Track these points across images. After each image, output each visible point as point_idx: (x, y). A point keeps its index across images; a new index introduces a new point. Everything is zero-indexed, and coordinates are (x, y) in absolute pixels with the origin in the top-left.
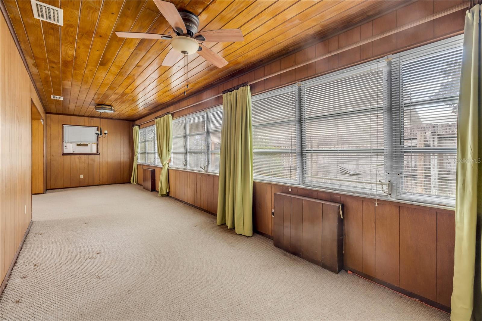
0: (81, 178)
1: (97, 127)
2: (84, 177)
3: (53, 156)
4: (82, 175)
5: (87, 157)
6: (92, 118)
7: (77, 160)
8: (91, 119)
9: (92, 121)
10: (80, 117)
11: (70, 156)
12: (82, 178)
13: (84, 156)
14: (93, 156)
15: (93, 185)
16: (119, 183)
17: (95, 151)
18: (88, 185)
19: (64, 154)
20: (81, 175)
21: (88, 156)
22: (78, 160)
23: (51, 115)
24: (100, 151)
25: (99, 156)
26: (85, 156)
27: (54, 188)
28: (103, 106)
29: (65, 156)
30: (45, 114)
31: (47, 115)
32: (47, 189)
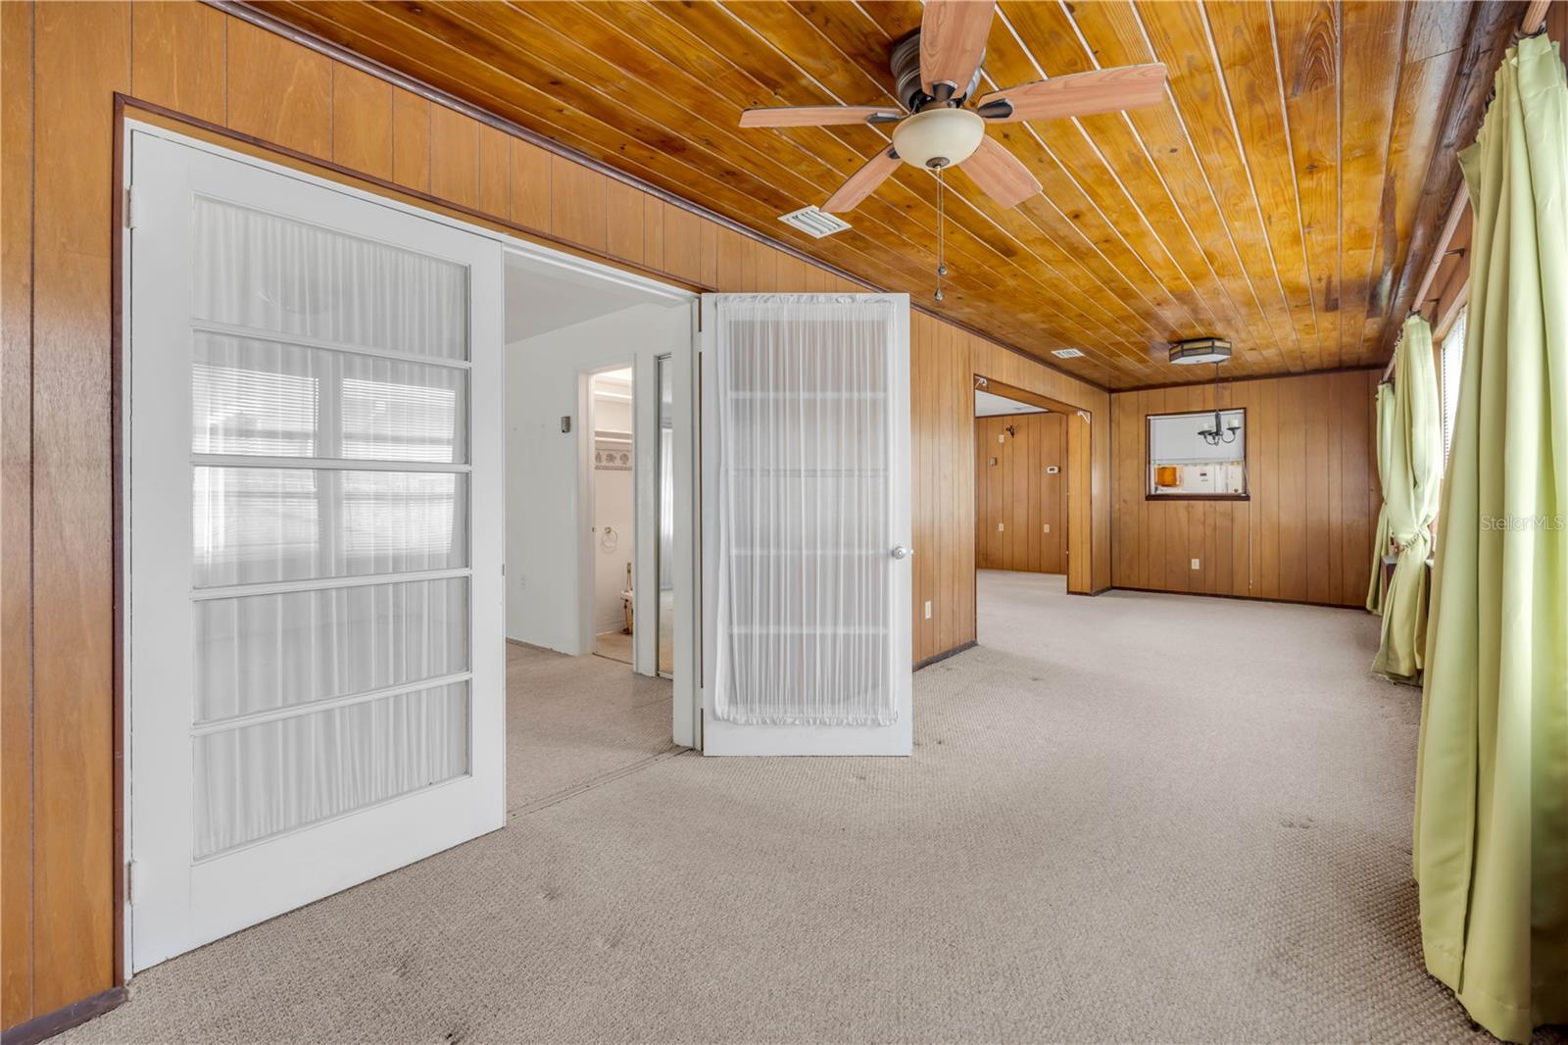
0: (1193, 567)
1: (1242, 411)
2: (1203, 564)
3: (1123, 500)
4: (1197, 560)
5: (1211, 506)
6: (1225, 384)
7: (1183, 515)
8: (1225, 388)
9: (1227, 393)
10: (1191, 388)
11: (1164, 501)
12: (1198, 567)
13: (1202, 502)
14: (1228, 503)
15: (1230, 594)
17: (1236, 485)
18: (1214, 593)
19: (1150, 498)
20: (1193, 560)
21: (1212, 502)
22: (1186, 515)
23: (1122, 394)
24: (1251, 491)
25: (1246, 502)
26: (1207, 502)
27: (1128, 586)
28: (1186, 346)
29: (1152, 502)
30: (1108, 395)
31: (1113, 395)
32: (1114, 585)
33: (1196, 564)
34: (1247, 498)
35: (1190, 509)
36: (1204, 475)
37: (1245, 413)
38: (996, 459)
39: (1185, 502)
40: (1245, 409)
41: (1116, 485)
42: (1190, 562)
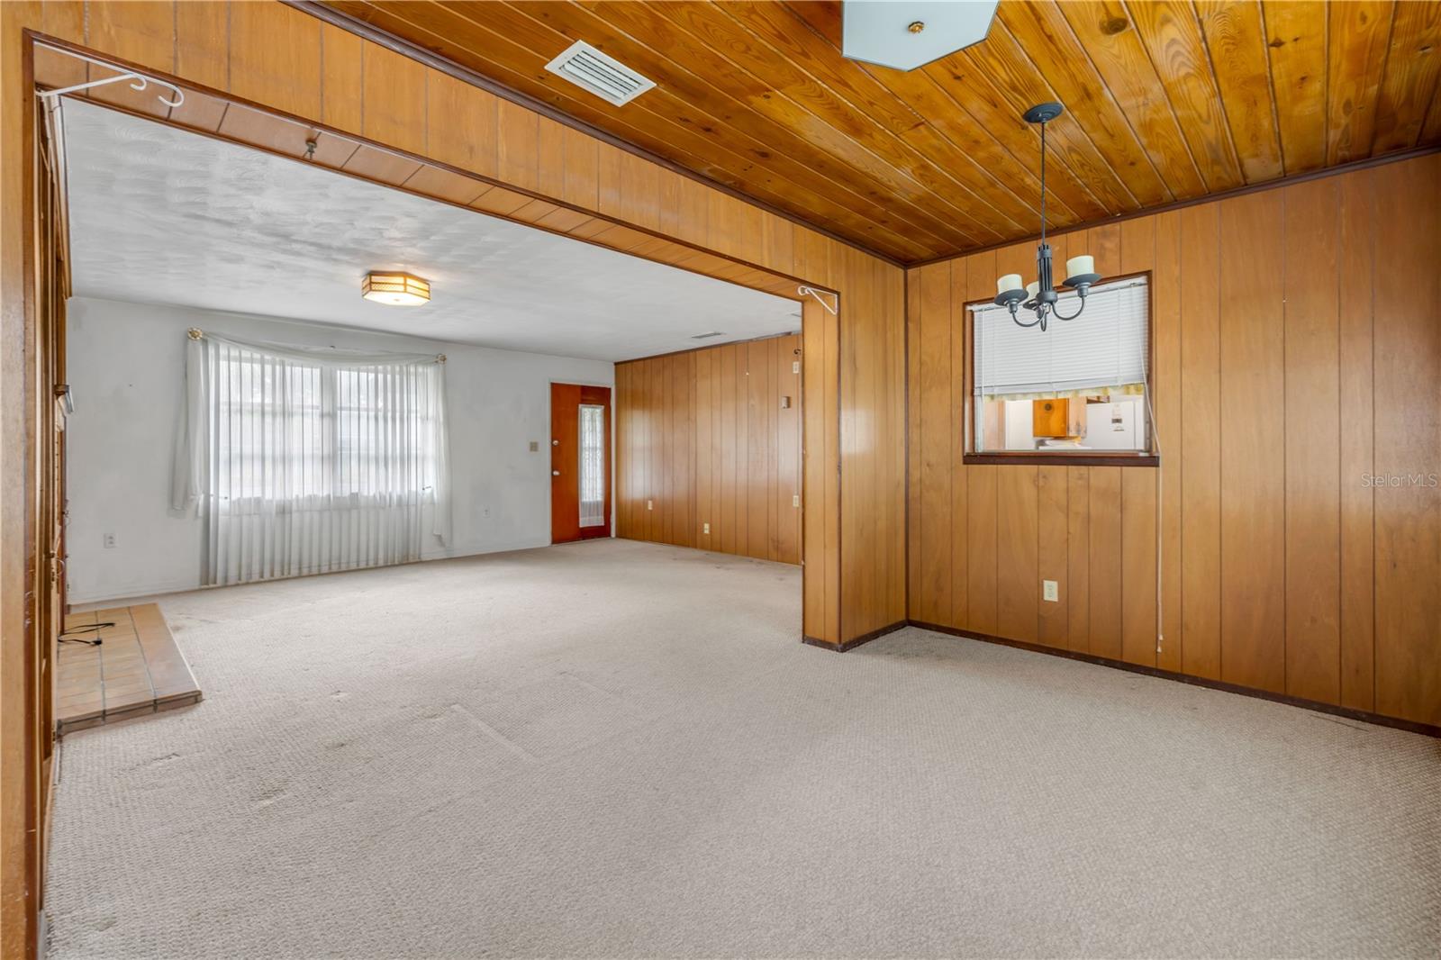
0: (1046, 598)
1: (1142, 280)
2: (1065, 591)
3: (928, 465)
4: (1055, 584)
5: (1080, 478)
6: (1108, 227)
7: (1028, 492)
8: (1105, 235)
9: (1111, 244)
11: (995, 466)
12: (1055, 598)
13: (1063, 468)
14: (1114, 471)
16: (1324, 708)
17: (1130, 439)
19: (973, 458)
20: (1046, 583)
21: (1083, 469)
22: (1034, 492)
24: (1161, 450)
25: (1152, 470)
26: (1072, 468)
29: (975, 468)
30: (901, 272)
31: (910, 272)
32: (915, 617)
33: (1051, 591)
34: (1151, 461)
35: (1041, 483)
36: (1118, 421)
37: (1149, 283)
38: (789, 399)
39: (1033, 469)
40: (1148, 274)
41: (915, 437)
42: (1040, 587)
